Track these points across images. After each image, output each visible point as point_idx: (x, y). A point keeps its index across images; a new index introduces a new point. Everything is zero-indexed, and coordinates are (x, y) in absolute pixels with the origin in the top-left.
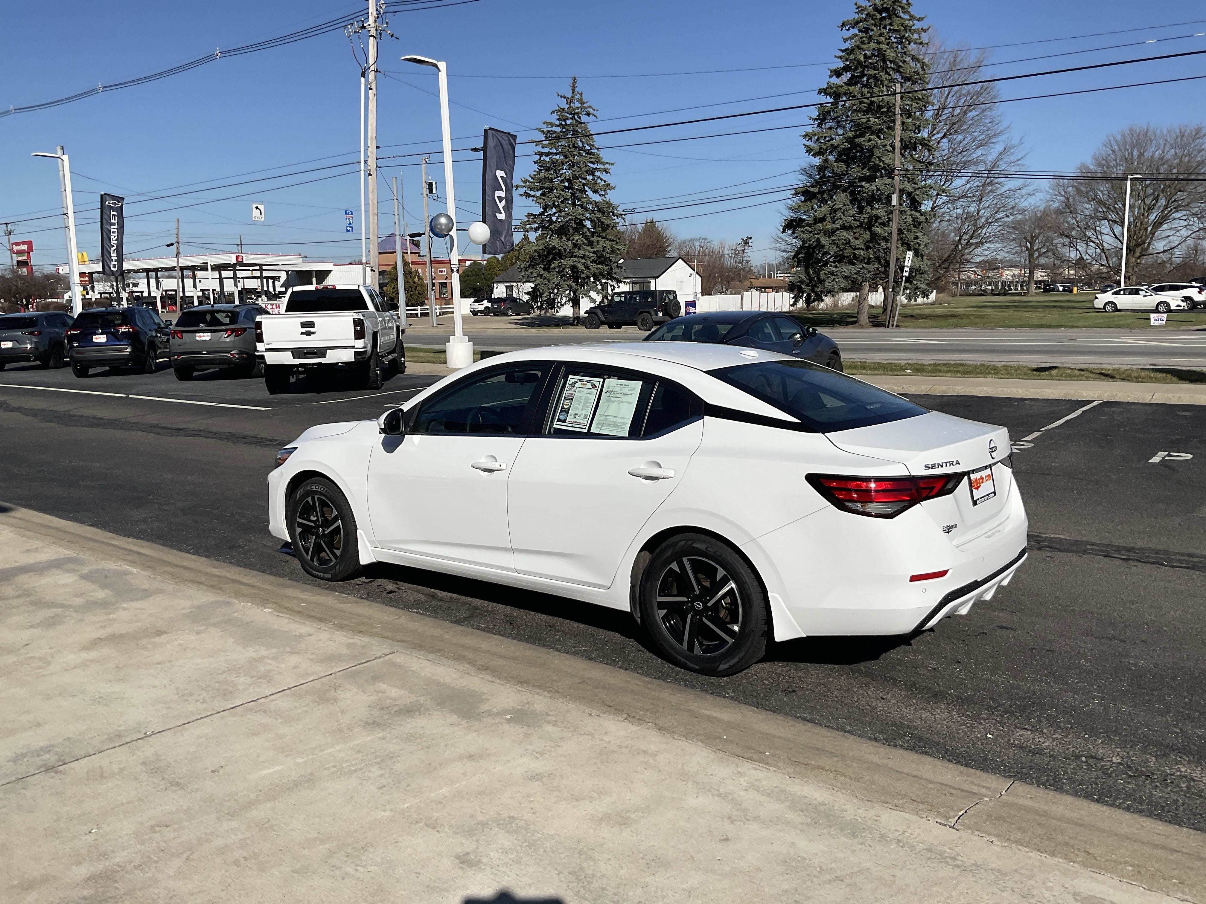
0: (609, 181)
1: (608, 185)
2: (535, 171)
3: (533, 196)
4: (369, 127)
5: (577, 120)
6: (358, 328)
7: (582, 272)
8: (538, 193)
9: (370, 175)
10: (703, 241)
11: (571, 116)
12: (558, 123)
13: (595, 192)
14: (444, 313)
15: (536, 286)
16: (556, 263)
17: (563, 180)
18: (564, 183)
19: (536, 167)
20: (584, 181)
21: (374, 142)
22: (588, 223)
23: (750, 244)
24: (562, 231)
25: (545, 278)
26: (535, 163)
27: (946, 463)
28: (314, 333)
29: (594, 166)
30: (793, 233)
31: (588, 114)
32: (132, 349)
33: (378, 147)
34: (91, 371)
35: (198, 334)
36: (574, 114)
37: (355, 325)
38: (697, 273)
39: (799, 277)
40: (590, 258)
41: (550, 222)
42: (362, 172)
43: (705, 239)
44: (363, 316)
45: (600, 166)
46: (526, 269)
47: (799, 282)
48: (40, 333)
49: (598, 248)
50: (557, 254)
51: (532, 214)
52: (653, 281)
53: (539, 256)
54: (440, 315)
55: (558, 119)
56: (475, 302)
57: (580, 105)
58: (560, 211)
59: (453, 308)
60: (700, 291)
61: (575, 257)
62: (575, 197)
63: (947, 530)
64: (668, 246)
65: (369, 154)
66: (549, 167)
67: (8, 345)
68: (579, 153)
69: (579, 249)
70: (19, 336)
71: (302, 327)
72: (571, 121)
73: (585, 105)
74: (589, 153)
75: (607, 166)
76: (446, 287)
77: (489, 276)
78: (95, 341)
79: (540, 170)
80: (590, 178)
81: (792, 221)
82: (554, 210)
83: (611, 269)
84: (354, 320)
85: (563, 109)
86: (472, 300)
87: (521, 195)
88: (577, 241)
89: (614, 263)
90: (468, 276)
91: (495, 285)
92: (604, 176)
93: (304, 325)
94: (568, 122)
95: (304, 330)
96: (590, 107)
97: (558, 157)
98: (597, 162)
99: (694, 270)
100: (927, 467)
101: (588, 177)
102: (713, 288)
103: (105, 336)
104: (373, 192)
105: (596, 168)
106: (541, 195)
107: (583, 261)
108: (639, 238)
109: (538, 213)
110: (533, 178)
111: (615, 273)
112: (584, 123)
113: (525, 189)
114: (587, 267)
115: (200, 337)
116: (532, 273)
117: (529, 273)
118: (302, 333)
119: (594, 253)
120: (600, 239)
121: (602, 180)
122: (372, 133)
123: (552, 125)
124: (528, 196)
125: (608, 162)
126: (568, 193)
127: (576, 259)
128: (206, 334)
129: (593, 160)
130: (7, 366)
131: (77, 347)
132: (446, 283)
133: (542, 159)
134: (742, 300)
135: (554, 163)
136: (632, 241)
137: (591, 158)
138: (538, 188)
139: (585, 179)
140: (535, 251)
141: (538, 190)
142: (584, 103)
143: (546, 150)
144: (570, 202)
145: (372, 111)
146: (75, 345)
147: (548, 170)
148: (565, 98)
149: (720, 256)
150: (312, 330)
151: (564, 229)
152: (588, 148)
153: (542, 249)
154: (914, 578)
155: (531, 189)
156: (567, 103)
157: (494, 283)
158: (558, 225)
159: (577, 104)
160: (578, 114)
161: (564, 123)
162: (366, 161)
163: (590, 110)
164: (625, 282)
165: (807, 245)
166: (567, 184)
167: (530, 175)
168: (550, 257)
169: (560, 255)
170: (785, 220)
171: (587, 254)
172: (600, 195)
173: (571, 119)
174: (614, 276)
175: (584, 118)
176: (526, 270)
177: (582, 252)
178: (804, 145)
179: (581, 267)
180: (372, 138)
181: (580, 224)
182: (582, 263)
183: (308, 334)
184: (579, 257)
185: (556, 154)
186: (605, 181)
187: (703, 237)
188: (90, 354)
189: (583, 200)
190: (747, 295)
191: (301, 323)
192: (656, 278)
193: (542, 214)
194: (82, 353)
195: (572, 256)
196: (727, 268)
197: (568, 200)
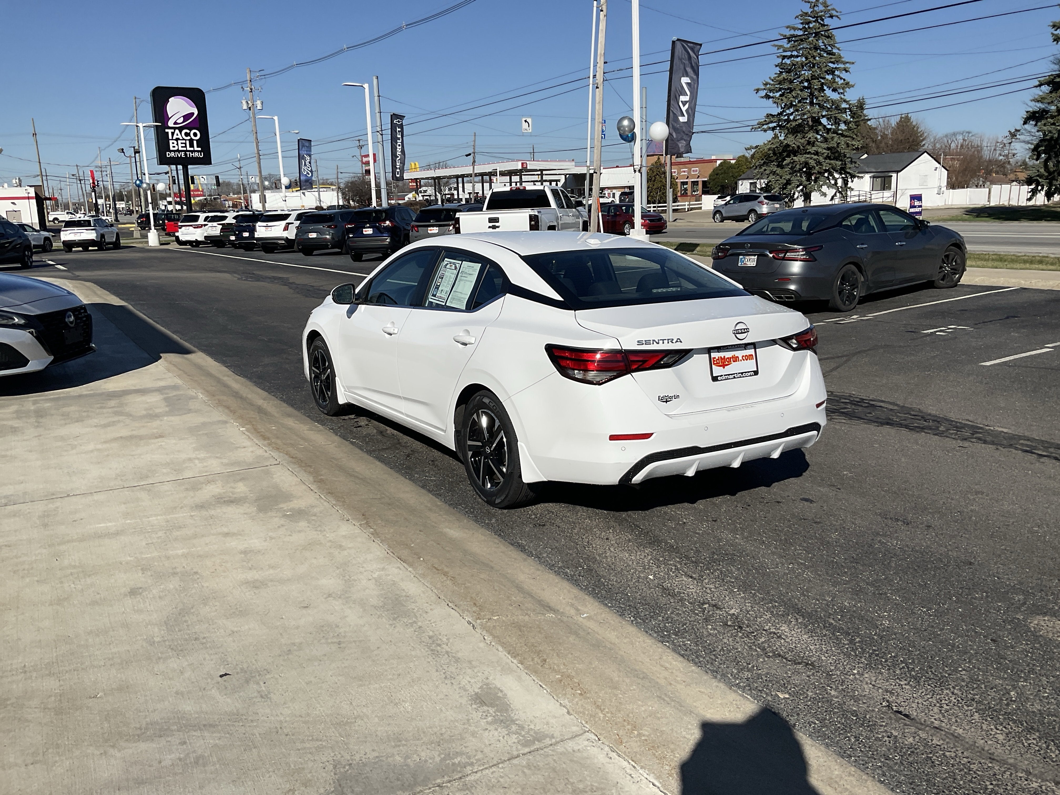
0: (848, 79)
1: (847, 84)
2: (776, 74)
3: (773, 97)
4: (599, 45)
5: (820, 23)
6: (533, 223)
7: (814, 167)
8: (777, 95)
9: (597, 88)
10: (967, 135)
11: (814, 20)
12: (801, 27)
13: (834, 90)
14: (692, 209)
15: (768, 182)
16: (788, 160)
17: (802, 80)
18: (803, 83)
19: (778, 70)
20: (823, 81)
21: (602, 58)
22: (824, 121)
23: (1018, 136)
24: (796, 130)
25: (778, 175)
26: (776, 66)
27: (663, 340)
28: (498, 227)
29: (834, 66)
30: (1036, 125)
31: (831, 17)
32: (391, 240)
33: (605, 63)
34: (365, 257)
35: (429, 228)
36: (818, 18)
37: (531, 220)
38: (943, 166)
39: (1038, 171)
40: (823, 154)
41: (788, 121)
42: (591, 86)
43: (969, 133)
44: (538, 212)
45: (841, 66)
46: (760, 166)
47: (1038, 176)
48: (336, 227)
49: (833, 144)
50: (790, 151)
51: (771, 115)
52: (894, 175)
53: (775, 154)
54: (688, 211)
55: (802, 23)
56: (719, 198)
57: (824, 8)
58: (797, 110)
59: (701, 204)
60: (946, 184)
61: (809, 153)
62: (813, 96)
63: (666, 400)
64: (923, 140)
65: (598, 69)
66: (790, 69)
67: (313, 235)
68: (820, 54)
69: (813, 146)
70: (321, 229)
71: (490, 222)
72: (814, 24)
73: (829, 8)
74: (830, 53)
75: (847, 65)
76: (698, 185)
77: (736, 174)
78: (364, 233)
79: (781, 72)
80: (829, 77)
81: (1034, 113)
82: (792, 110)
83: (845, 164)
84: (530, 216)
85: (806, 14)
86: (717, 196)
87: (762, 97)
88: (810, 138)
89: (848, 158)
90: (717, 175)
91: (740, 182)
92: (844, 75)
93: (491, 220)
94: (811, 26)
95: (491, 224)
96: (833, 9)
97: (799, 59)
98: (837, 61)
99: (939, 163)
100: (640, 343)
101: (827, 77)
102: (970, 181)
103: (372, 229)
104: (599, 102)
105: (836, 68)
106: (781, 95)
107: (816, 157)
108: (892, 133)
109: (776, 114)
110: (773, 80)
111: (850, 168)
112: (827, 25)
113: (765, 91)
114: (819, 163)
115: (431, 230)
116: (765, 170)
117: (762, 170)
118: (490, 227)
119: (828, 149)
120: (835, 135)
121: (841, 79)
122: (601, 50)
123: (795, 29)
124: (767, 97)
125: (849, 61)
126: (806, 93)
127: (808, 156)
128: (435, 228)
129: (833, 60)
130: (315, 253)
131: (352, 237)
132: (698, 181)
133: (784, 62)
134: (989, 193)
135: (794, 65)
136: (884, 136)
137: (831, 58)
138: (777, 89)
139: (824, 78)
140: (769, 149)
141: (777, 92)
142: (827, 7)
143: (788, 54)
144: (808, 101)
145: (602, 30)
146: (351, 236)
147: (789, 71)
148: (809, 2)
149: (979, 149)
150: (497, 224)
151: (800, 127)
152: (829, 48)
153: (777, 147)
154: (613, 438)
155: (771, 91)
156: (810, 7)
157: (739, 180)
158: (794, 124)
159: (821, 8)
160: (821, 17)
161: (807, 26)
162: (594, 76)
163: (834, 13)
164: (858, 177)
165: (1048, 137)
166: (806, 84)
167: (770, 78)
168: (785, 154)
169: (795, 152)
170: (1027, 112)
171: (820, 150)
172: (839, 94)
173: (814, 22)
174: (848, 170)
175: (827, 21)
176: (760, 168)
177: (814, 148)
178: (1052, 33)
179: (812, 163)
180: (601, 54)
181: (817, 121)
182: (814, 160)
183: (494, 227)
184: (812, 154)
185: (797, 56)
186: (844, 80)
187: (967, 130)
188: (361, 243)
189: (820, 98)
190: (995, 188)
191: (489, 219)
192: (897, 172)
193: (780, 114)
194: (355, 242)
195: (805, 153)
196: (985, 161)
197: (806, 99)
